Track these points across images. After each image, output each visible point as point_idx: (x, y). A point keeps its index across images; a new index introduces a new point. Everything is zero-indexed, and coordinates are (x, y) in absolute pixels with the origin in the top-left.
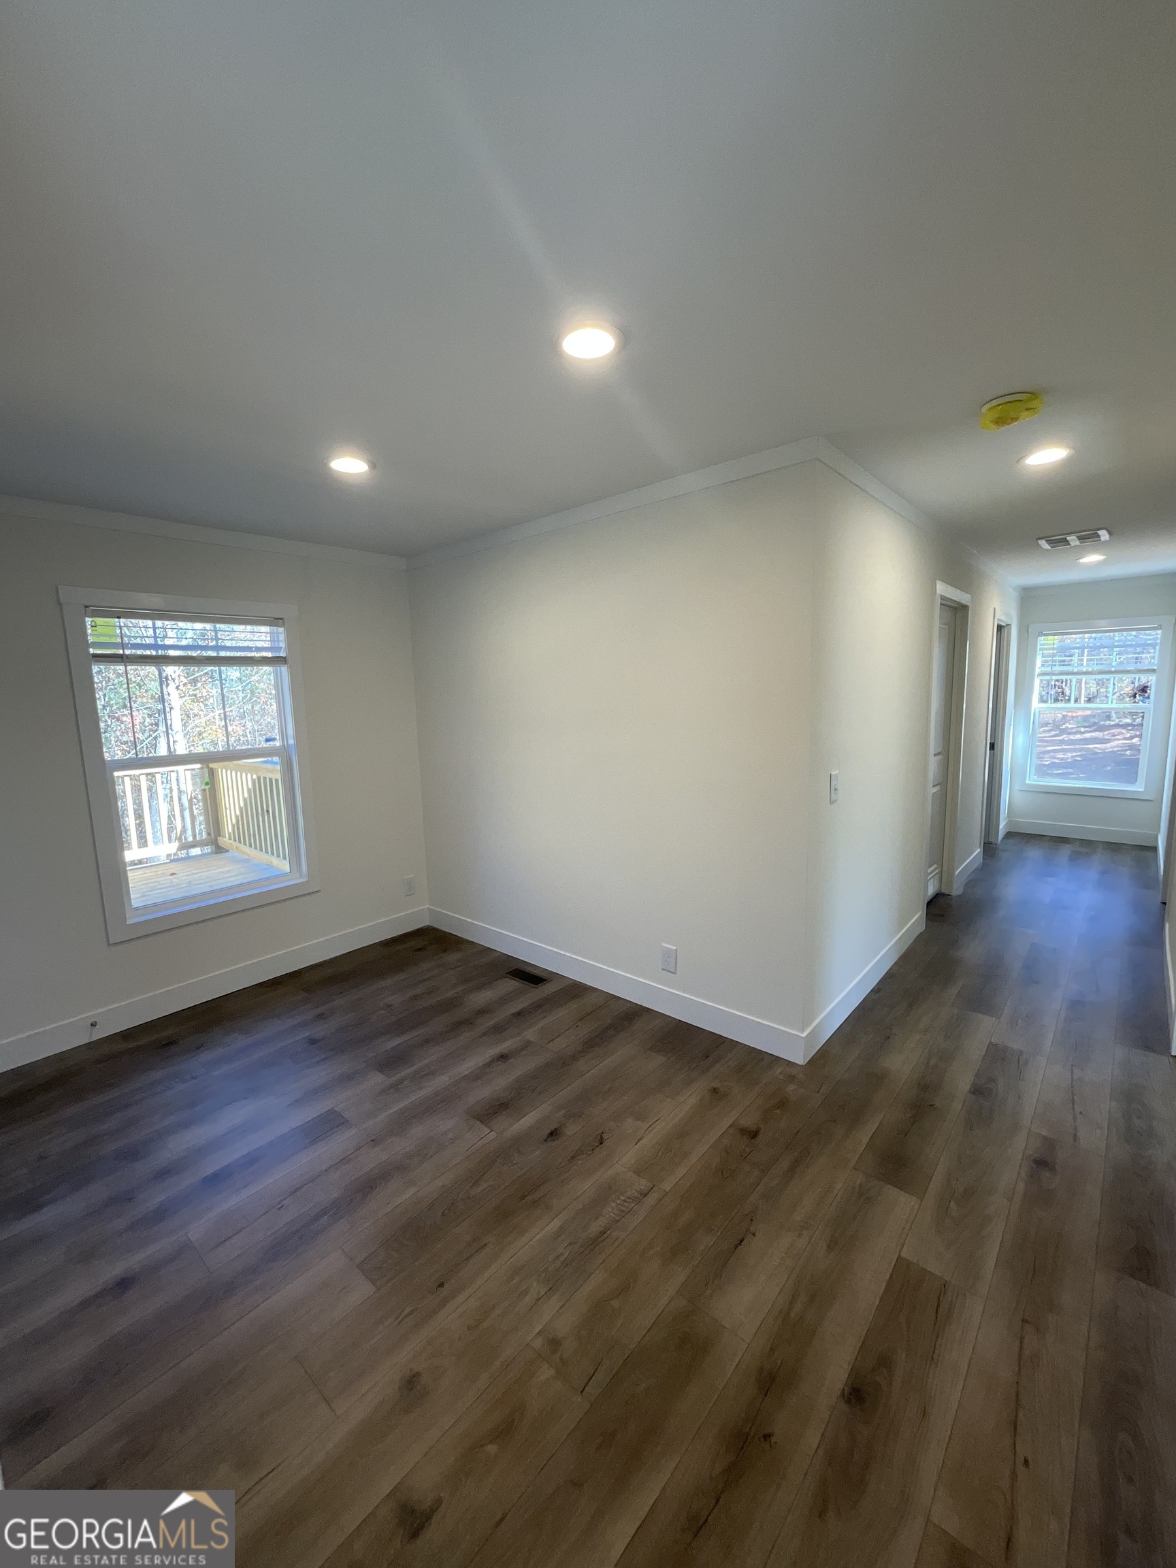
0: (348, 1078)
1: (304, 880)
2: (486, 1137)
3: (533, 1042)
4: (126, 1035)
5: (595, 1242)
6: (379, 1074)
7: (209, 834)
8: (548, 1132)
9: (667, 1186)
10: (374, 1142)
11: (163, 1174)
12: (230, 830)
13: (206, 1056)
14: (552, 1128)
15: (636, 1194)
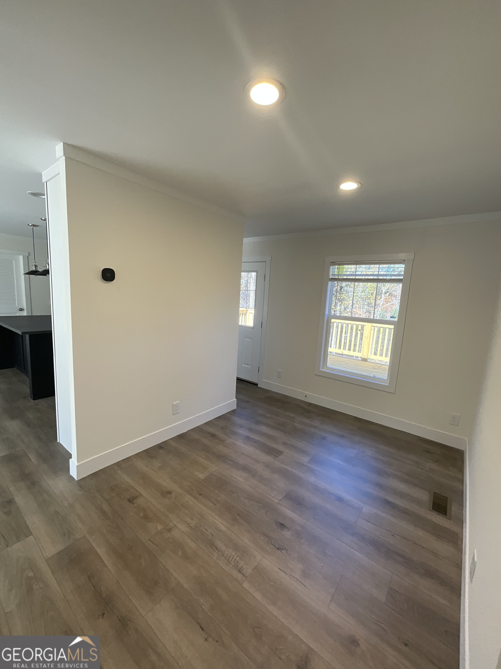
1: (387, 385)
2: (276, 498)
5: (212, 544)
8: (282, 522)
9: (246, 585)
14: (286, 524)
15: (240, 566)
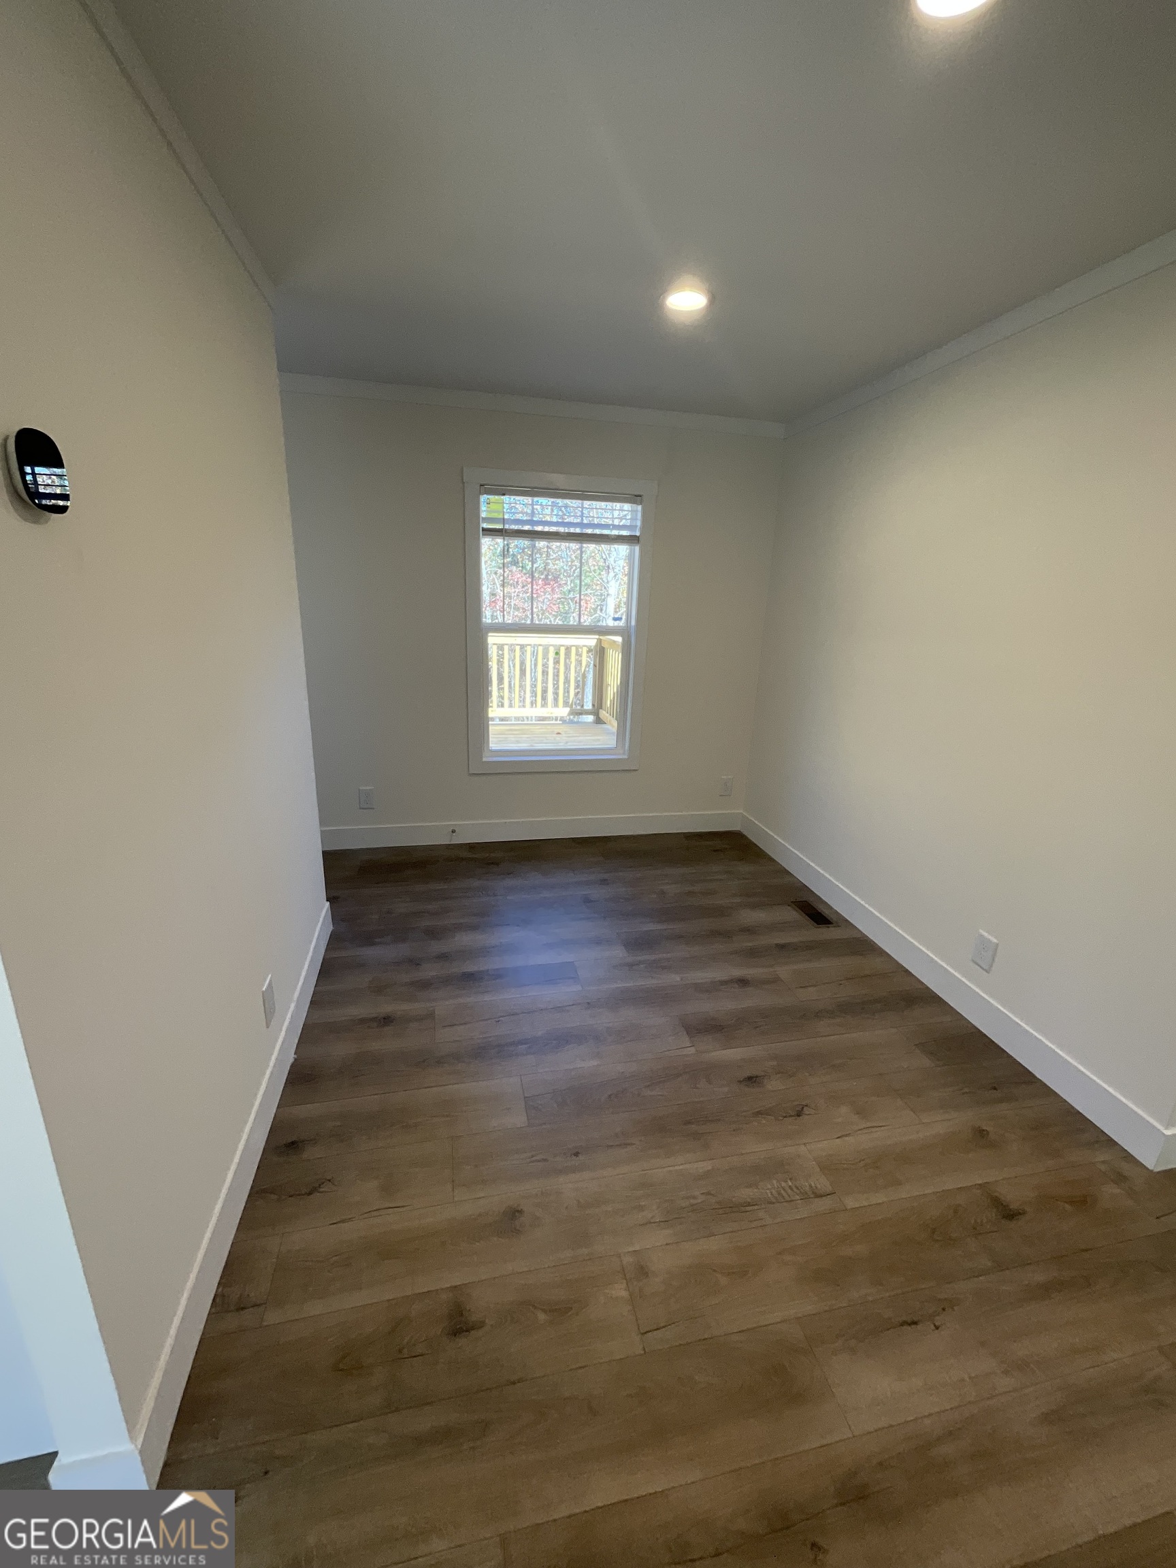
0: (598, 942)
1: (626, 757)
2: (685, 1049)
3: (782, 980)
4: (472, 847)
5: (736, 1209)
6: (623, 947)
7: (593, 705)
8: (748, 1074)
9: (851, 1203)
10: (589, 1005)
11: (443, 957)
12: (609, 706)
13: (509, 882)
14: (755, 1073)
15: (807, 1189)
